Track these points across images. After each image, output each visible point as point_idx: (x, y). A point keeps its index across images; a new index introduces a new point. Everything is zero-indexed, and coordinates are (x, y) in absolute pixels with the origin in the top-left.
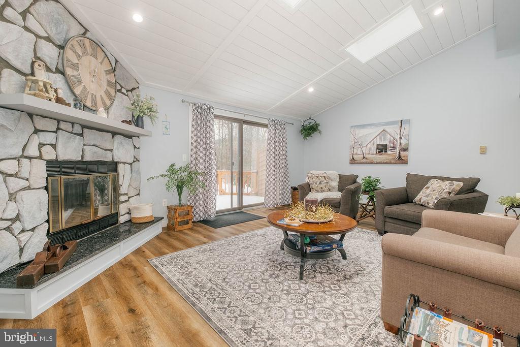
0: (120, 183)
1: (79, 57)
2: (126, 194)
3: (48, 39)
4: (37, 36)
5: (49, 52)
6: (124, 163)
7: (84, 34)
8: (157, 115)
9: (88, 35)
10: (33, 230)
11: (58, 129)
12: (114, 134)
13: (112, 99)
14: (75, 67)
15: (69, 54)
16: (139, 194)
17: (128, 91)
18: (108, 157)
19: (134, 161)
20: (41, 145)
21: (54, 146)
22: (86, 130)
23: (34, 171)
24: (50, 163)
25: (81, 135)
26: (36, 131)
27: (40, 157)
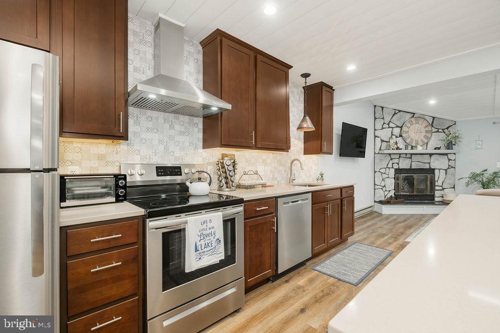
0: (436, 179)
1: (409, 128)
2: (442, 186)
3: (397, 127)
4: (392, 128)
5: (397, 131)
6: (440, 169)
7: (413, 116)
8: (461, 140)
9: (415, 116)
10: (389, 191)
11: (400, 157)
12: (431, 155)
13: (429, 139)
14: (407, 132)
15: (404, 128)
16: (454, 188)
17: (443, 130)
18: (427, 166)
19: (448, 168)
20: (393, 164)
21: (398, 164)
22: (413, 156)
23: (390, 172)
24: (395, 169)
25: (411, 158)
26: (391, 159)
27: (393, 167)
